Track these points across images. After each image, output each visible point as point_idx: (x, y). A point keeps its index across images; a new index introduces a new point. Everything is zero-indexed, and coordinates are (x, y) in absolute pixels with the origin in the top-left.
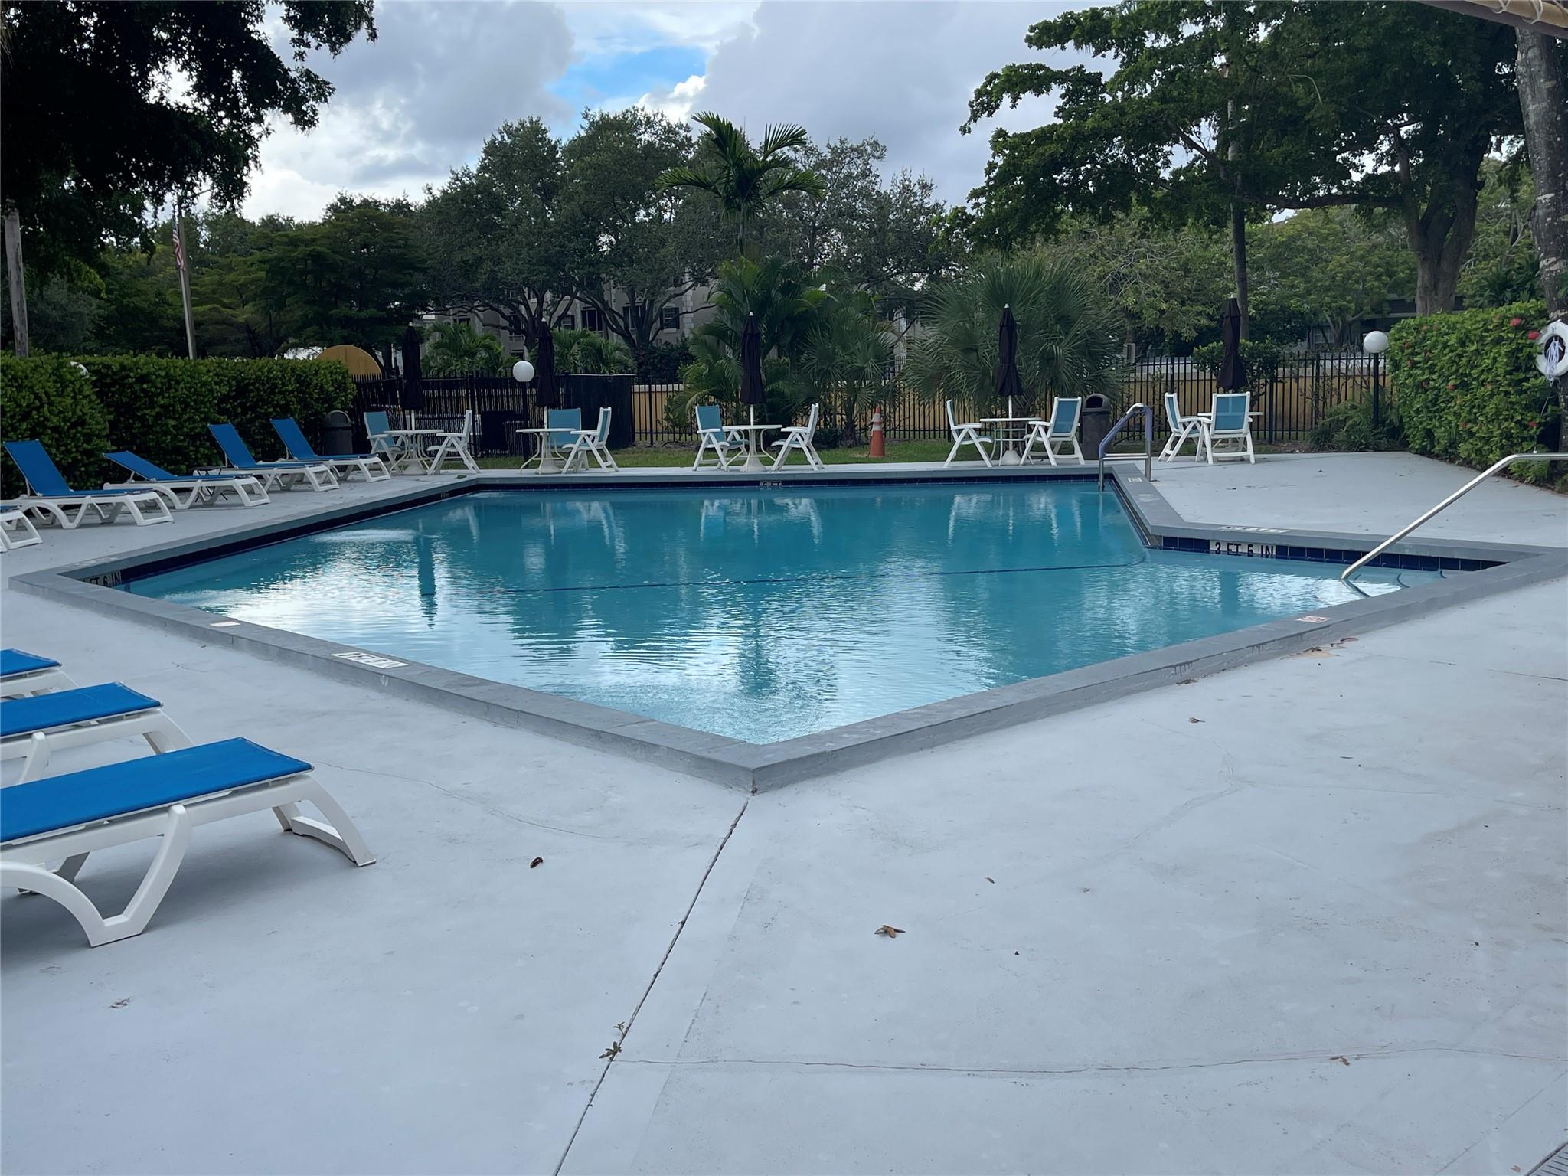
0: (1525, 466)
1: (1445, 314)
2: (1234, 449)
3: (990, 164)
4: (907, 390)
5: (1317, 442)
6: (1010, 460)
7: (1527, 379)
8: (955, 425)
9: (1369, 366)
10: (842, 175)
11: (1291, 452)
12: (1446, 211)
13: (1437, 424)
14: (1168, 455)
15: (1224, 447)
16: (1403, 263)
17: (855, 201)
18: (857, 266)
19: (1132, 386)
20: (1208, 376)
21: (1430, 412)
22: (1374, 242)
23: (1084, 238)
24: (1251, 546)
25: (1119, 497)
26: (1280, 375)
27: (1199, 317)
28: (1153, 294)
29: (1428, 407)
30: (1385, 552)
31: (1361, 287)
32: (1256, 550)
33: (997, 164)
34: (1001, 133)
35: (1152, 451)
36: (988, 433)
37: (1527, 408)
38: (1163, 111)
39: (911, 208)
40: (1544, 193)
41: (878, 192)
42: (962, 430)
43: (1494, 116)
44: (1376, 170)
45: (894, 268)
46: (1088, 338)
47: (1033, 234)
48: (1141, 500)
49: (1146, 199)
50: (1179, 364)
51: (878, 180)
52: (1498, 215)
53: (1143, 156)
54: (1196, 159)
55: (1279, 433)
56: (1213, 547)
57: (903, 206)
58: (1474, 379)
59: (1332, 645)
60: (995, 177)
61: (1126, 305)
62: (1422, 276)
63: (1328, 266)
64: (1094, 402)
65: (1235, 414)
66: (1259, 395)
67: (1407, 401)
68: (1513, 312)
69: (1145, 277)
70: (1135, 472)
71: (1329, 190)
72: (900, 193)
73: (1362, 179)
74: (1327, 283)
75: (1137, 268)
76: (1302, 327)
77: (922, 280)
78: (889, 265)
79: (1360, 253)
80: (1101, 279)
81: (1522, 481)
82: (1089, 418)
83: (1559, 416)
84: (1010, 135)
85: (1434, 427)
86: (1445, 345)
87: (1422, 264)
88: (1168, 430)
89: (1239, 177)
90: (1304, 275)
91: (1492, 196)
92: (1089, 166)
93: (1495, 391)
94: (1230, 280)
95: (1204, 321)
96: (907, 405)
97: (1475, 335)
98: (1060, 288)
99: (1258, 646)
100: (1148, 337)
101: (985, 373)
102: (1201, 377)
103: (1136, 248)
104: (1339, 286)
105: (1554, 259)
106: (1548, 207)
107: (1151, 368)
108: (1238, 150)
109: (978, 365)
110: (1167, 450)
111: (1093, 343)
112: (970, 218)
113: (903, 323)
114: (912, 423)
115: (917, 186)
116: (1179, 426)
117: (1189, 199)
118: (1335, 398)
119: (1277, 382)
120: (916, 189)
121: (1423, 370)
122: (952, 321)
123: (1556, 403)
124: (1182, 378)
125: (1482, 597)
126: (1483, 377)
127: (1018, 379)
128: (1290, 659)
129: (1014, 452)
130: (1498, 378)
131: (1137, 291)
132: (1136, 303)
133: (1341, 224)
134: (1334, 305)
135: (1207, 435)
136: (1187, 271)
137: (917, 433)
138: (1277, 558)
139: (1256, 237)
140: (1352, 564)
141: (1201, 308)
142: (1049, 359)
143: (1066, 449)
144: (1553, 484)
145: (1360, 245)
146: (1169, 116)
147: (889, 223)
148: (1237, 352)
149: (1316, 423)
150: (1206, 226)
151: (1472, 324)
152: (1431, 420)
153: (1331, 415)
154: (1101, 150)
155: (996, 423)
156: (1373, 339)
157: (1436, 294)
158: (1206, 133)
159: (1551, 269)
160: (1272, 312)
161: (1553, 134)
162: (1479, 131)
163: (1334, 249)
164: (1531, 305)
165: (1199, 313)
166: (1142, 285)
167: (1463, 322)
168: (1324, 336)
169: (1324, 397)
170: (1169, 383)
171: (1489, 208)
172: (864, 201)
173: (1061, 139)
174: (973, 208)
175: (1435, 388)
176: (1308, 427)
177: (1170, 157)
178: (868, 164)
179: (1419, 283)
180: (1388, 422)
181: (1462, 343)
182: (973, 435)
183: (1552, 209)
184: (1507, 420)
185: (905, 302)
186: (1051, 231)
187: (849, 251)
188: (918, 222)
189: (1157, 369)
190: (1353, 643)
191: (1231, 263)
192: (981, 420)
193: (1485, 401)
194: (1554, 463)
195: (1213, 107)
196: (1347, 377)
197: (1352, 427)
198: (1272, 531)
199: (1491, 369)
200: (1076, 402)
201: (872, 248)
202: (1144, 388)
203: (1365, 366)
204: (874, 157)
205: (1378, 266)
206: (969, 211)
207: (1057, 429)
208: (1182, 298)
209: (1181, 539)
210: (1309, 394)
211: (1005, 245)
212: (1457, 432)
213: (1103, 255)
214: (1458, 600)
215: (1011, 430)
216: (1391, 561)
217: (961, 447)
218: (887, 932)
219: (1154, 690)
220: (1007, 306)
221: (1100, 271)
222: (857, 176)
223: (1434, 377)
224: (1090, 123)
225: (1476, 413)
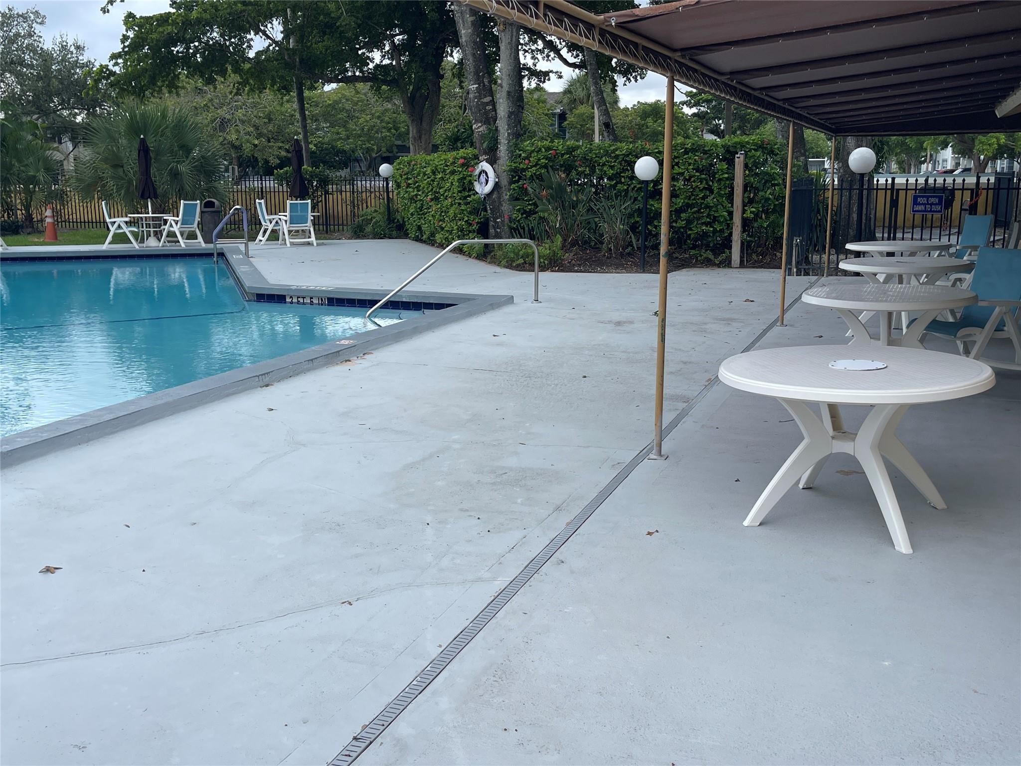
0: (472, 247)
1: (424, 155)
2: (303, 237)
3: (124, 35)
4: (73, 193)
5: (355, 233)
6: (152, 243)
7: (469, 196)
8: (110, 218)
9: (383, 185)
10: (11, 34)
11: (340, 239)
12: (423, 91)
13: (423, 222)
14: (261, 241)
15: (297, 235)
16: (403, 122)
17: (23, 53)
18: (29, 102)
19: (235, 194)
20: (285, 190)
21: (419, 214)
22: (385, 108)
23: (199, 93)
24: (312, 298)
25: (228, 268)
26: (330, 190)
27: (280, 150)
28: (248, 134)
29: (418, 212)
30: (391, 300)
31: (380, 136)
32: (315, 301)
33: (129, 36)
34: (130, 15)
35: (248, 238)
36: (136, 224)
37: (470, 213)
38: (244, 11)
39: (69, 62)
40: (473, 84)
41: (42, 49)
42: (115, 222)
43: (447, 35)
44: (382, 62)
45: (59, 104)
46: (202, 161)
47: (160, 88)
48: (242, 270)
49: (237, 70)
50: (265, 181)
51: (41, 40)
52: (455, 96)
53: (233, 40)
54: (270, 45)
55: (332, 227)
56: (288, 300)
57: (62, 60)
58: (442, 195)
59: (358, 357)
60: (128, 45)
61: (231, 140)
62: (413, 132)
63: (359, 121)
64: (209, 204)
65: (303, 214)
66: (318, 202)
67: (406, 208)
68: (460, 155)
69: (243, 122)
70: (238, 251)
71: (354, 73)
72: (60, 50)
73: (374, 67)
74: (359, 132)
75: (237, 115)
76: (346, 160)
77: (82, 115)
78: (54, 102)
79: (377, 114)
80: (213, 121)
81: (470, 257)
82: (206, 215)
83: (488, 218)
84: (138, 17)
85: (422, 223)
86: (425, 174)
87: (412, 123)
88: (260, 224)
89: (297, 60)
90: (344, 126)
91: (451, 84)
92: (197, 44)
93: (453, 202)
94: (297, 127)
95: (283, 153)
96: (73, 204)
97: (441, 168)
98: (180, 126)
99: (312, 360)
100: (247, 163)
101: (130, 182)
102: (281, 190)
103: (235, 102)
104: (366, 134)
105: (480, 124)
106: (475, 93)
107: (247, 182)
108: (296, 41)
109: (125, 177)
110: (260, 237)
111: (207, 164)
112: (113, 73)
113: (70, 146)
114: (78, 217)
115: (73, 46)
116: (267, 222)
117: (266, 71)
118: (365, 205)
119: (328, 194)
120: (72, 49)
121: (414, 189)
122: (102, 145)
123: (486, 210)
124: (268, 190)
125: (444, 324)
126: (446, 194)
127: (154, 188)
128: (333, 368)
129: (155, 238)
130: (454, 195)
131: (238, 131)
132: (237, 139)
133: (365, 94)
134: (364, 146)
135: (285, 228)
136: (270, 120)
137: (83, 224)
138: (328, 305)
139: (313, 100)
140: (372, 308)
141: (281, 145)
142: (175, 175)
143: (192, 236)
144: (486, 258)
145: (378, 109)
146: (249, 14)
147: (52, 72)
148: (301, 174)
149: (354, 221)
150: (279, 90)
151: (438, 162)
152: (420, 219)
153: (363, 216)
154: (205, 34)
155: (141, 218)
156: (385, 169)
157: (421, 142)
158: (276, 29)
159: (479, 130)
160: (326, 149)
161: (475, 48)
162: (439, 43)
163: (362, 110)
164: (469, 151)
165: (280, 148)
166: (241, 127)
167: (434, 160)
168: (360, 166)
169: (358, 205)
170: (260, 193)
171: (450, 91)
172: (31, 54)
173: (175, 23)
174: (113, 66)
175: (421, 200)
176: (349, 223)
177: (252, 43)
178: (32, 27)
179: (411, 135)
180: (396, 221)
181: (434, 173)
182: (123, 226)
183: (477, 94)
184: (460, 220)
185: (70, 130)
186: (173, 86)
187: (22, 90)
188: (76, 73)
189: (251, 183)
190: (370, 356)
191: (298, 116)
192: (129, 215)
193: (448, 208)
194: (486, 245)
195: (277, 11)
196: (371, 192)
197: (376, 223)
198: (324, 288)
199: (450, 189)
200: (197, 204)
201: (40, 89)
202: (244, 196)
203: (381, 185)
204: (37, 23)
205: (389, 123)
206: (111, 67)
207: (184, 222)
208: (268, 137)
209: (268, 295)
210: (348, 202)
211: (139, 93)
212: (434, 227)
213: (213, 105)
214: (430, 327)
215: (151, 222)
216: (394, 305)
217: (115, 235)
218: (48, 570)
219: (246, 392)
220: (142, 137)
221: (212, 116)
222: (24, 35)
223: (420, 193)
224: (194, 15)
225: (443, 216)
